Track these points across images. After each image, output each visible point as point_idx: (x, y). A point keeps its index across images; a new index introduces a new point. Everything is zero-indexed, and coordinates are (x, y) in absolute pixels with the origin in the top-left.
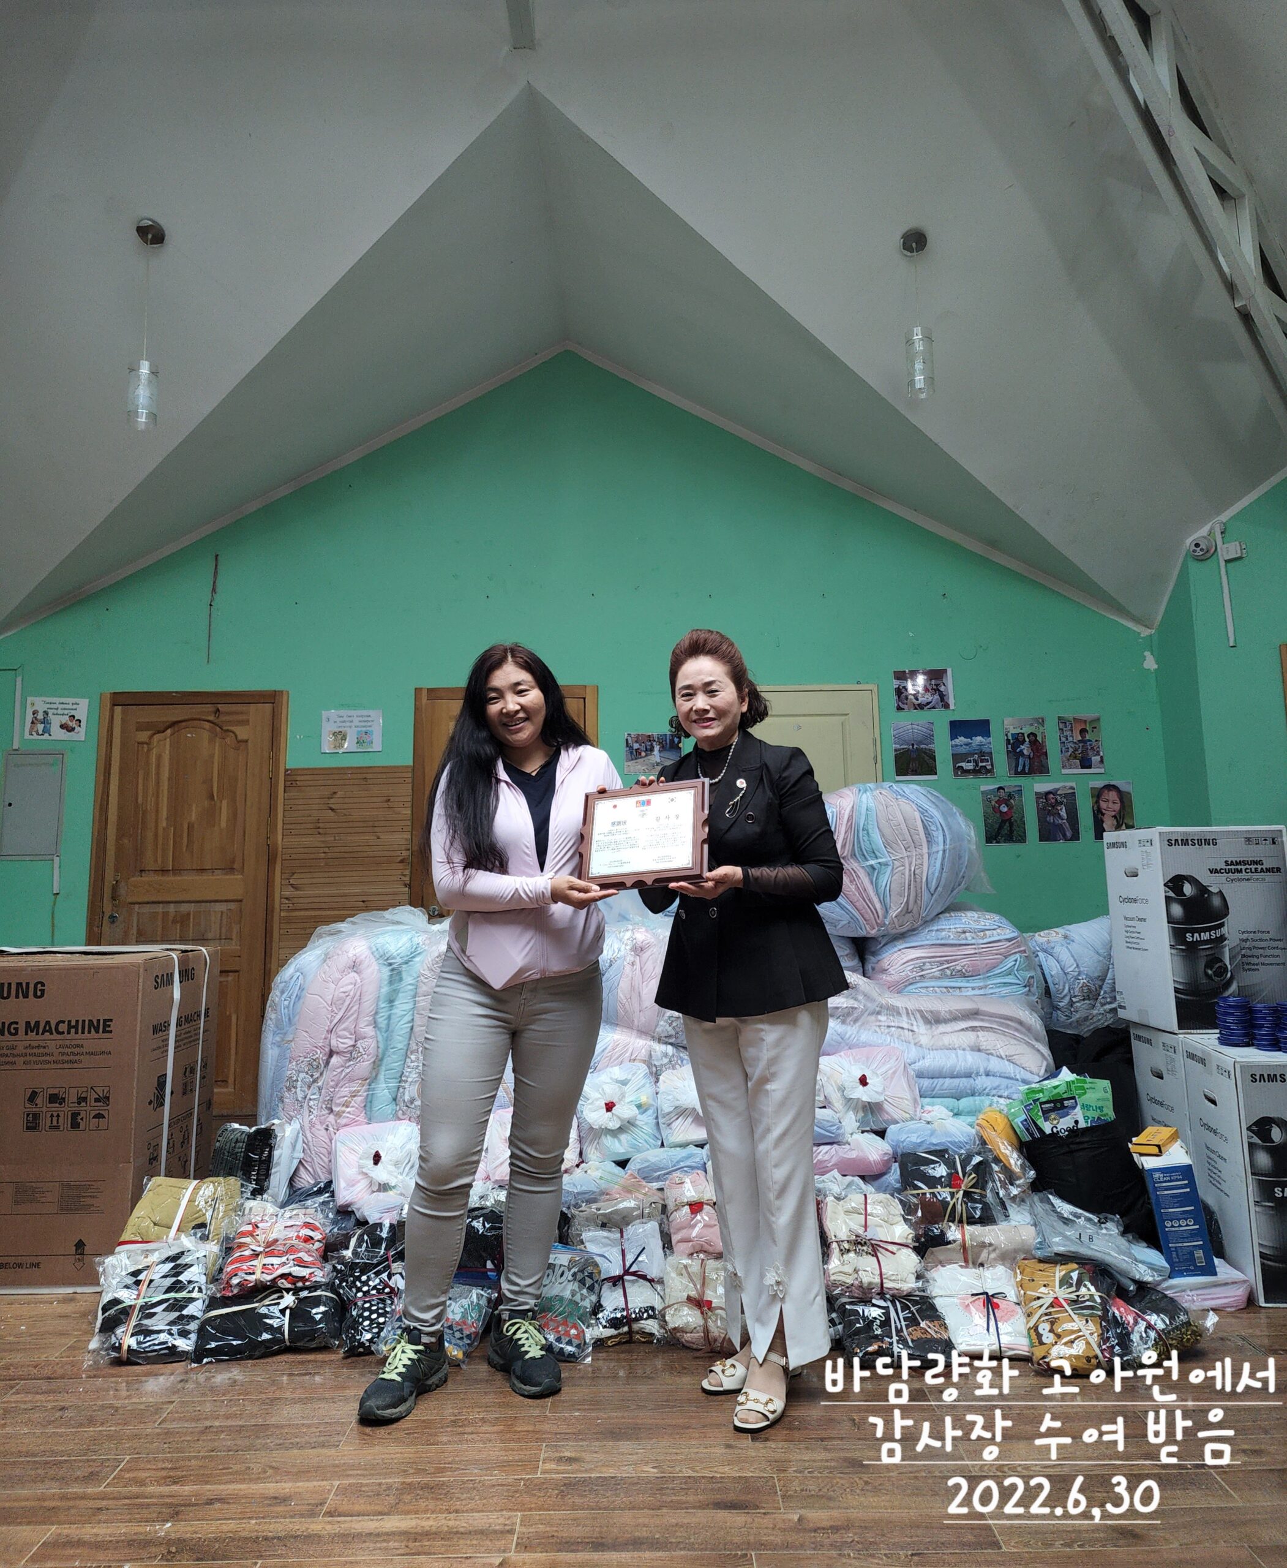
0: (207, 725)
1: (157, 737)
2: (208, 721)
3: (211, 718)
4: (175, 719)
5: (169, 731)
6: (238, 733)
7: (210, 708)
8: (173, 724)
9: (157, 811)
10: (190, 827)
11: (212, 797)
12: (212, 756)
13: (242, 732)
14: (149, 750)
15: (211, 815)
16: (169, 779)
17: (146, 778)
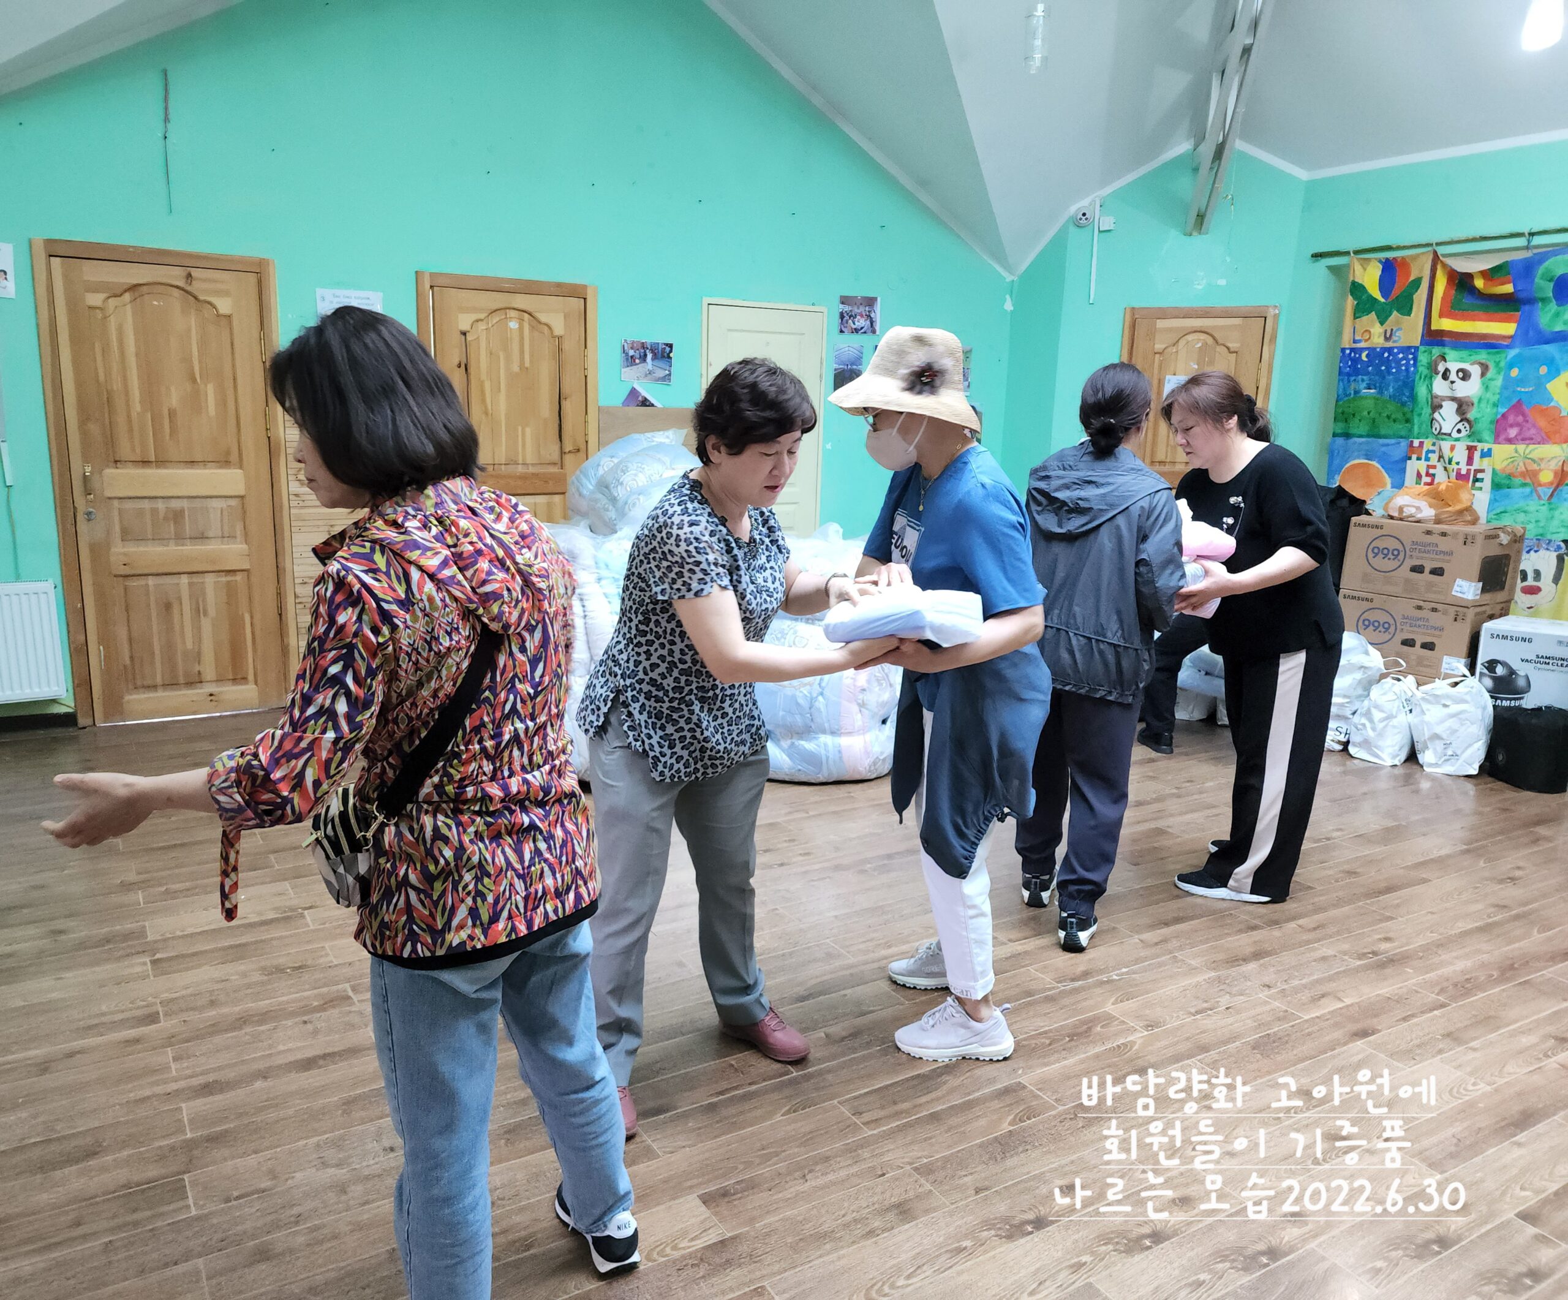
0: (176, 293)
1: (112, 302)
2: (177, 287)
3: (181, 283)
4: (135, 282)
5: (127, 297)
6: (219, 307)
7: (179, 272)
8: (134, 288)
9: (127, 393)
10: (172, 414)
11: (194, 380)
12: (189, 330)
13: (224, 306)
14: (105, 318)
15: (195, 401)
16: (137, 355)
17: (105, 351)
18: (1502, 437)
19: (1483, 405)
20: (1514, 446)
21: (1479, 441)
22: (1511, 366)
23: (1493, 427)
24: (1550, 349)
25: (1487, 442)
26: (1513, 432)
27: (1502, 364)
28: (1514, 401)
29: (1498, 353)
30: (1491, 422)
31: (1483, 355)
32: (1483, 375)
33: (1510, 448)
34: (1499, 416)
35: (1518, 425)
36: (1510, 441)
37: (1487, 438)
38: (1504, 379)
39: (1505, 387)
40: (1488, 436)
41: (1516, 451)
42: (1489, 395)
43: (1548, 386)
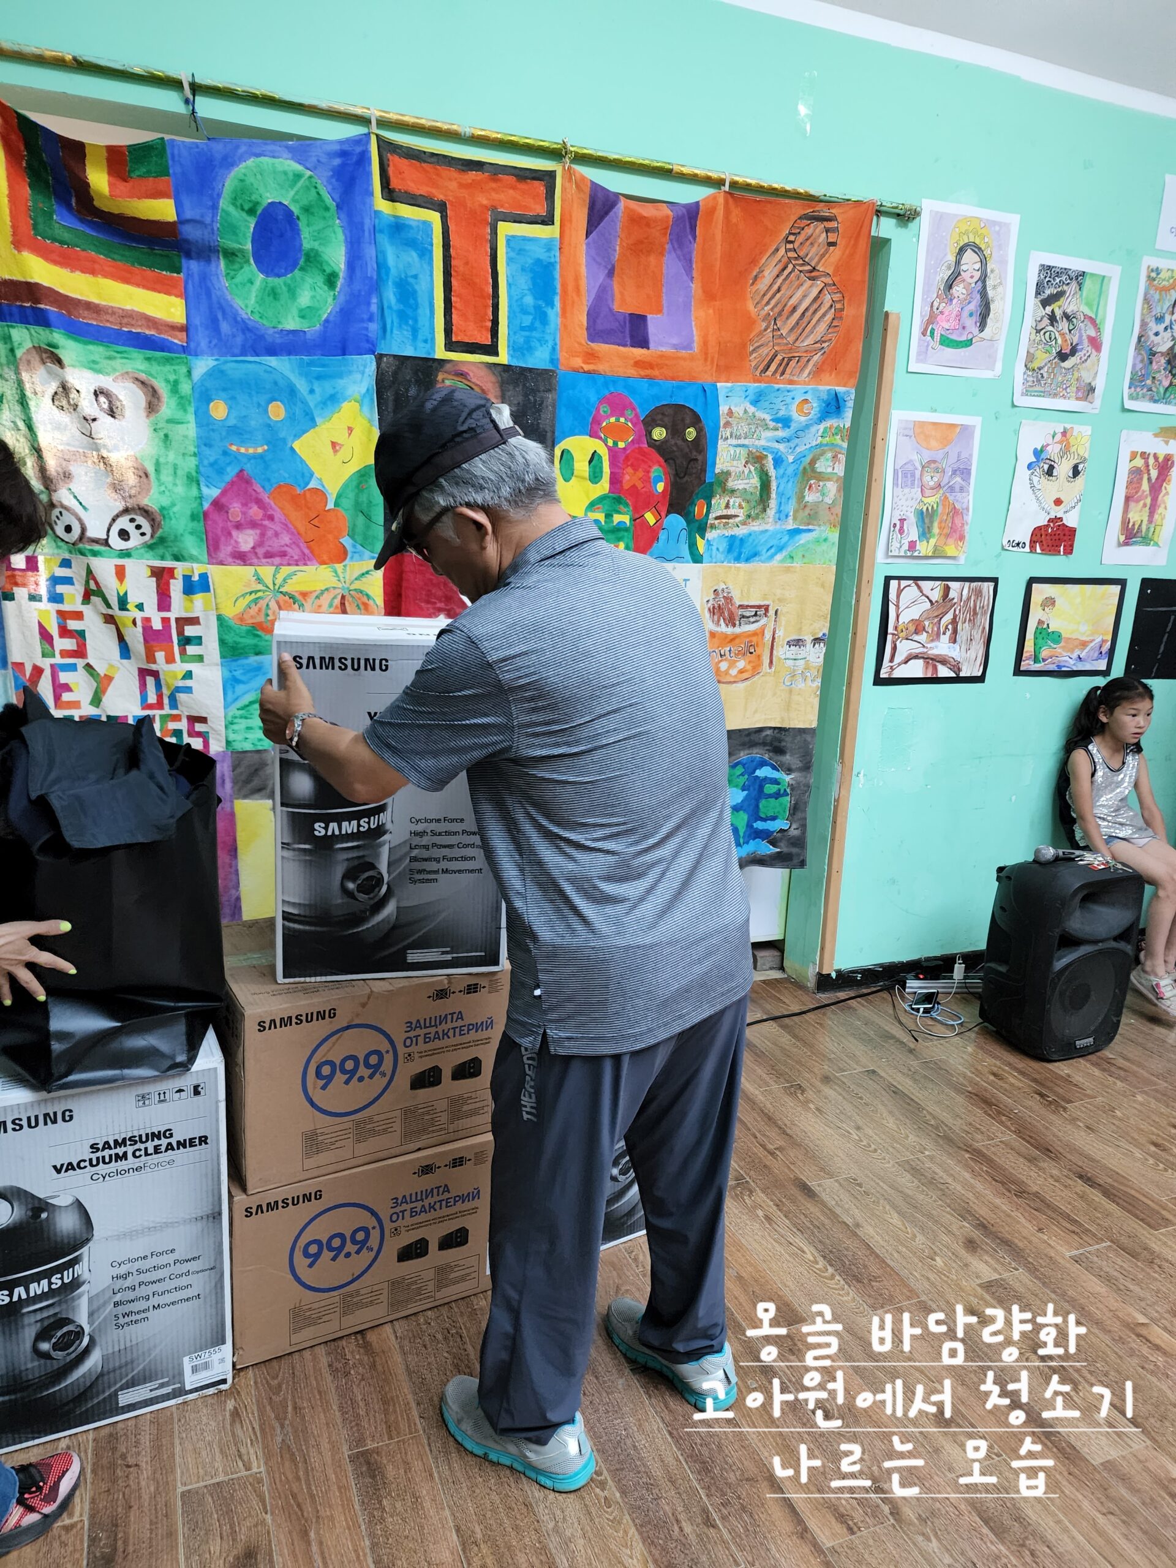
18: (225, 550)
19: (166, 477)
20: (252, 568)
21: (177, 558)
22: (204, 397)
23: (200, 526)
24: (281, 365)
25: (193, 559)
26: (246, 540)
27: (186, 388)
28: (231, 473)
29: (168, 361)
30: (193, 517)
31: (137, 361)
32: (152, 407)
33: (246, 572)
34: (206, 505)
35: (253, 525)
36: (241, 558)
37: (194, 552)
38: (199, 425)
39: (205, 442)
40: (194, 546)
41: (259, 580)
42: (171, 456)
43: (297, 445)
